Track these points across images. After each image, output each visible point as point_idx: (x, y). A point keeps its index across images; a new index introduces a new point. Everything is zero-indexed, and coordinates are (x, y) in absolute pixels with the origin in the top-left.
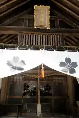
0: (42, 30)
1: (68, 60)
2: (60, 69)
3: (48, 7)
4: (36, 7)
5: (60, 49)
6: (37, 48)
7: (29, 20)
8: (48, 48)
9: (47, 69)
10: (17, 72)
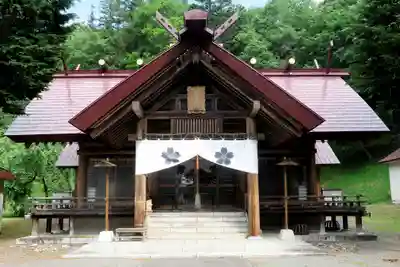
0: (196, 116)
1: (224, 150)
2: (214, 160)
3: (203, 88)
4: (189, 89)
5: (217, 138)
6: (191, 137)
7: (182, 100)
8: (204, 137)
9: (202, 161)
10: (173, 164)
